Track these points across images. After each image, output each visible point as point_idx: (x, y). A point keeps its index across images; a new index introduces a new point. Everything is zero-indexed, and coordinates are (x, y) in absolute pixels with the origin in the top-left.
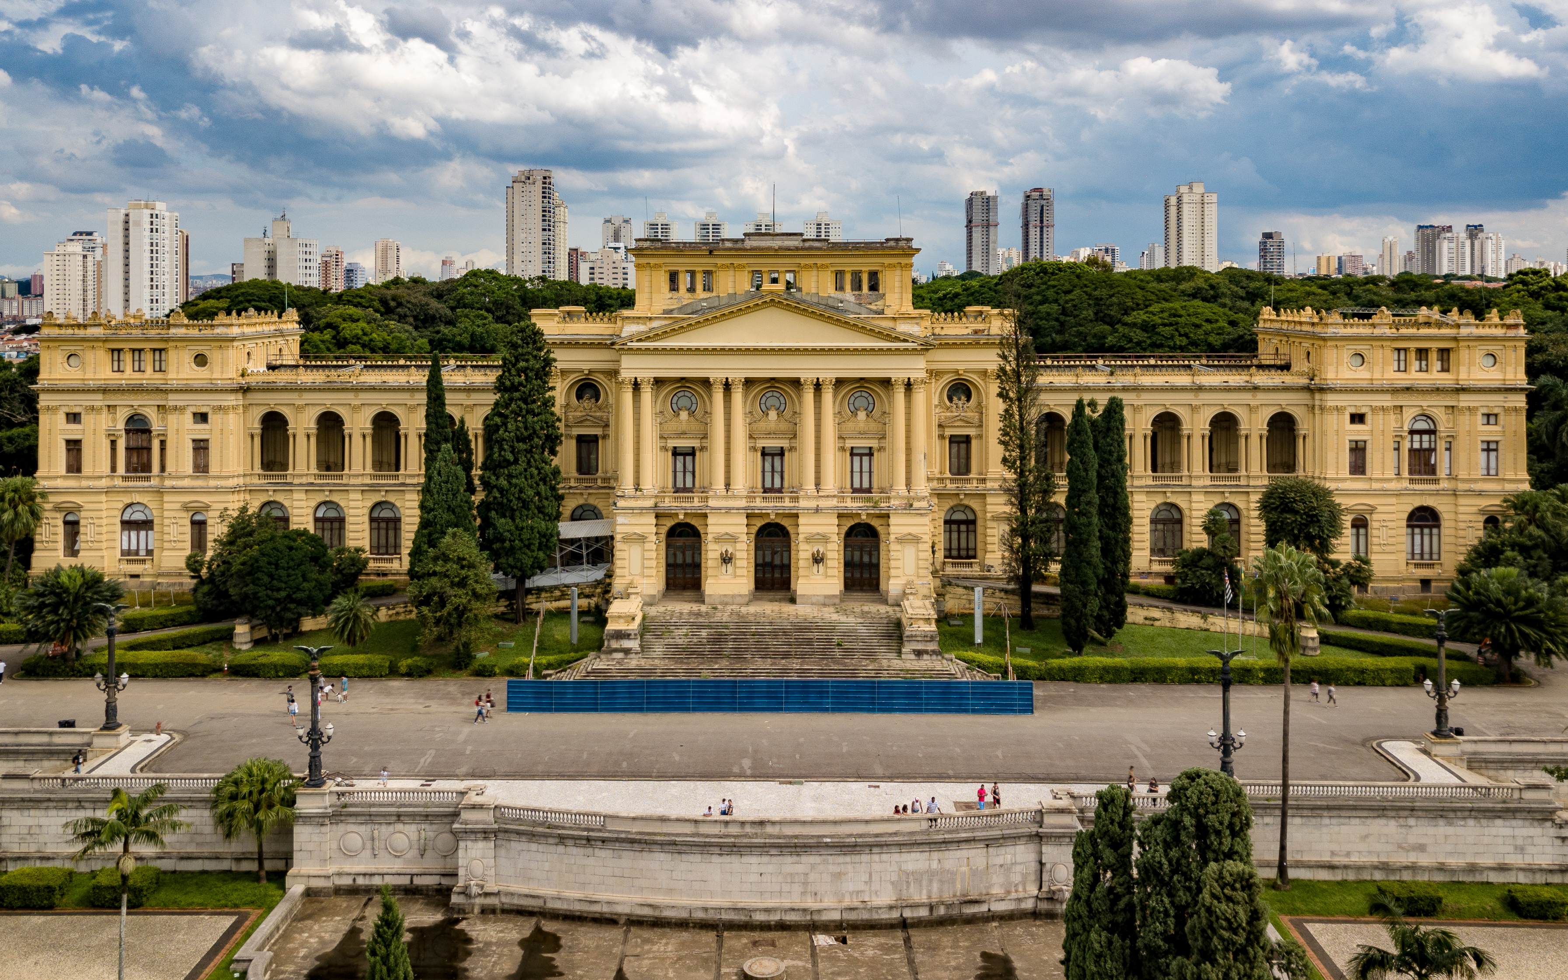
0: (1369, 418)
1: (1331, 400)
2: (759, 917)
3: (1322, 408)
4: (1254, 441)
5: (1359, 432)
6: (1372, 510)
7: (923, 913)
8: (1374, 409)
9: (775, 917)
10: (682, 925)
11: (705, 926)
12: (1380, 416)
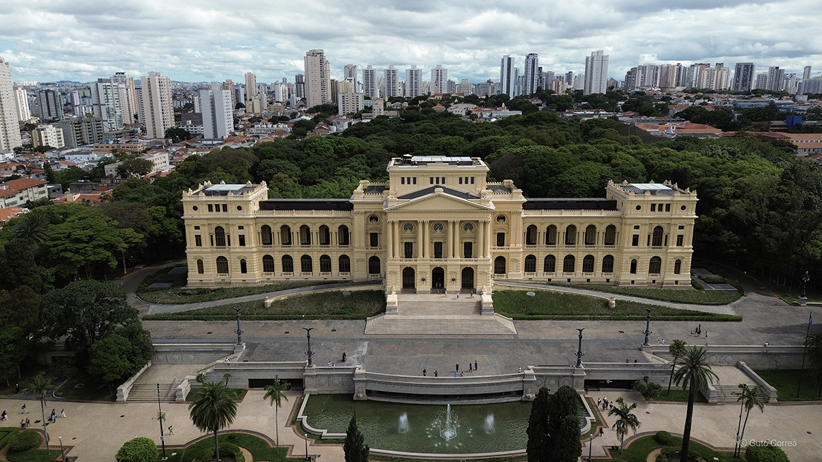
0: (640, 227)
1: (628, 221)
3: (625, 224)
4: (601, 234)
5: (636, 232)
6: (639, 257)
8: (642, 224)
12: (644, 227)
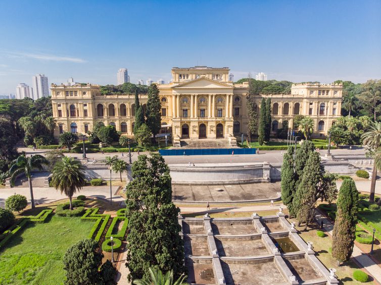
0: (313, 104)
2: (214, 183)
3: (305, 102)
5: (311, 107)
7: (243, 182)
9: (217, 183)
10: (201, 185)
11: (204, 185)
